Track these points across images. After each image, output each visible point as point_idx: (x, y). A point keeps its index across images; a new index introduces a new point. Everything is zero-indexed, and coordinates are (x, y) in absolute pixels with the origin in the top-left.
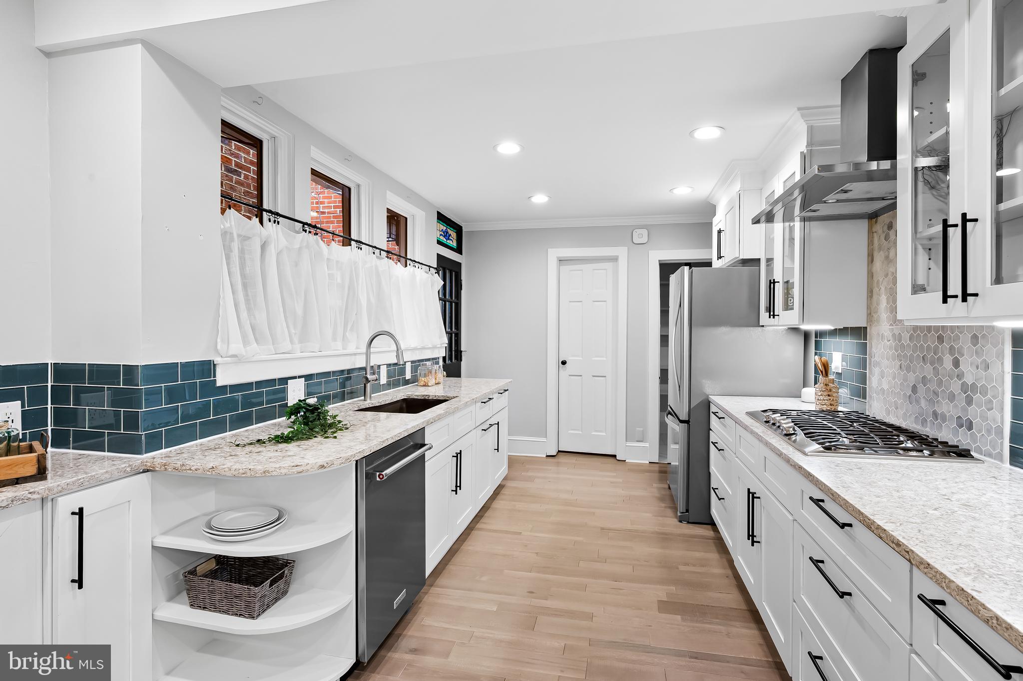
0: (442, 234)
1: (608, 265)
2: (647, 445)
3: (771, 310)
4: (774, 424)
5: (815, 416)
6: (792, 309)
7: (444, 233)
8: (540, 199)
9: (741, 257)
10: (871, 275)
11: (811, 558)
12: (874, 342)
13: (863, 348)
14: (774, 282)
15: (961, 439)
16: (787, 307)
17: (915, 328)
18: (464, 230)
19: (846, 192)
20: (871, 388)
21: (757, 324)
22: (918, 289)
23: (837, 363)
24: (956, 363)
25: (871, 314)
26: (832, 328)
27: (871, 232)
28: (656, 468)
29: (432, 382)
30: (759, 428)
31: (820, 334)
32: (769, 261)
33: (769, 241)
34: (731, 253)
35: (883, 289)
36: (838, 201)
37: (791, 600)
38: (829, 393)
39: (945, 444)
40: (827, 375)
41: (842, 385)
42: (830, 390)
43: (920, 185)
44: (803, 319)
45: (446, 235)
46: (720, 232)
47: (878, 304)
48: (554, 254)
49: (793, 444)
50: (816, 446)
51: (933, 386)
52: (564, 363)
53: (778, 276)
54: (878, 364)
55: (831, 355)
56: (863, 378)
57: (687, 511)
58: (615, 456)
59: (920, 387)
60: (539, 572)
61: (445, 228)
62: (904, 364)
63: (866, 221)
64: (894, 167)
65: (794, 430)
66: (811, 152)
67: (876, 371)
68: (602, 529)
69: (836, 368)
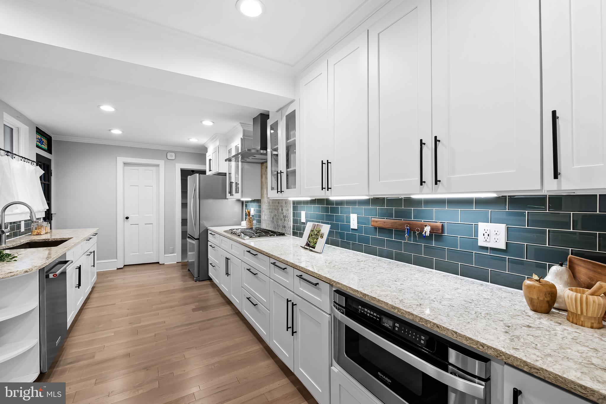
0: (38, 140)
1: (154, 169)
2: (175, 254)
3: (231, 193)
4: (234, 233)
5: (246, 229)
6: (238, 193)
7: (39, 140)
8: (116, 132)
9: (219, 172)
10: (262, 182)
11: (247, 269)
12: (263, 204)
13: (260, 206)
14: (232, 183)
15: (283, 232)
16: (237, 192)
17: (273, 200)
18: (53, 139)
19: (255, 157)
20: (262, 219)
21: (225, 198)
22: (272, 189)
23: (252, 212)
24: (282, 210)
25: (262, 195)
26: (251, 200)
27: (262, 168)
28: (180, 264)
29: (43, 232)
30: (229, 235)
31: (247, 202)
32: (230, 174)
33: (230, 167)
34: (215, 170)
35: (265, 187)
36: (252, 159)
37: (241, 287)
38: (250, 222)
39: (279, 233)
40: (249, 216)
41: (254, 219)
42: (251, 221)
43: (273, 159)
44: (242, 197)
45: (40, 141)
46: (210, 160)
47: (264, 192)
48: (121, 160)
49: (241, 238)
50: (248, 237)
51: (277, 217)
52: (127, 218)
53: (233, 180)
54: (264, 211)
55: (250, 209)
56: (260, 216)
57: (199, 277)
58: (158, 263)
59: (274, 217)
60: (132, 315)
61: (40, 137)
62: (271, 211)
63: (260, 164)
64: (267, 152)
65: (241, 234)
66: (244, 138)
67: (263, 213)
68: (160, 292)
69: (252, 213)
